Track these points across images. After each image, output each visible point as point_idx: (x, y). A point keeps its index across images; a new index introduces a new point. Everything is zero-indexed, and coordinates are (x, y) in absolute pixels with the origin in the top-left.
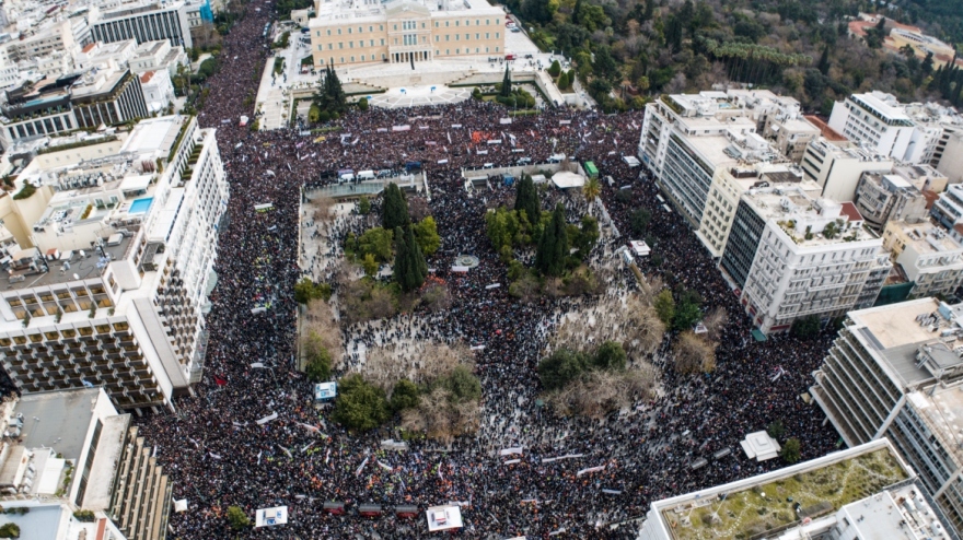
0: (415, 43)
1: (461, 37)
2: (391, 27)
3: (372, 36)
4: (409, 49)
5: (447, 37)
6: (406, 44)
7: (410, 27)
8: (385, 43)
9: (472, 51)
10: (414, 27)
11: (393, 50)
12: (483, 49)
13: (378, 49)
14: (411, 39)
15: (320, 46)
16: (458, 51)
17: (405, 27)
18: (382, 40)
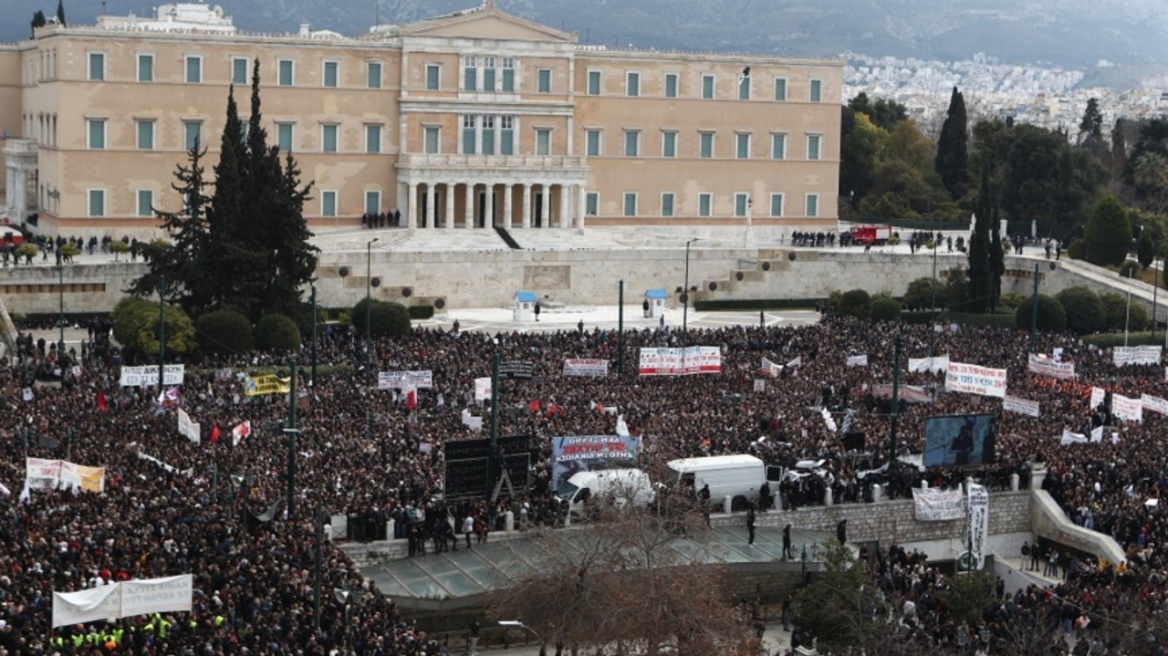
0: (508, 149)
1: (688, 143)
2: (413, 75)
3: (331, 109)
4: (485, 170)
5: (632, 135)
6: (470, 149)
7: (489, 86)
8: (385, 146)
9: (723, 206)
10: (509, 86)
11: (424, 167)
12: (762, 205)
13: (353, 168)
14: (491, 132)
15: (97, 125)
16: (668, 201)
17: (471, 86)
18: (374, 129)
